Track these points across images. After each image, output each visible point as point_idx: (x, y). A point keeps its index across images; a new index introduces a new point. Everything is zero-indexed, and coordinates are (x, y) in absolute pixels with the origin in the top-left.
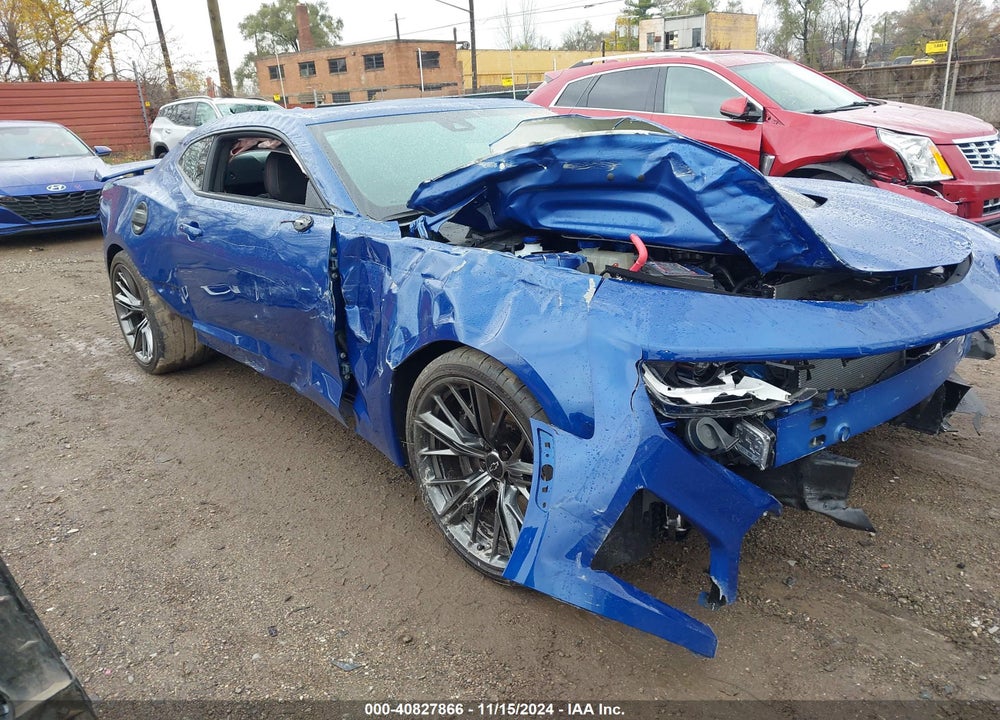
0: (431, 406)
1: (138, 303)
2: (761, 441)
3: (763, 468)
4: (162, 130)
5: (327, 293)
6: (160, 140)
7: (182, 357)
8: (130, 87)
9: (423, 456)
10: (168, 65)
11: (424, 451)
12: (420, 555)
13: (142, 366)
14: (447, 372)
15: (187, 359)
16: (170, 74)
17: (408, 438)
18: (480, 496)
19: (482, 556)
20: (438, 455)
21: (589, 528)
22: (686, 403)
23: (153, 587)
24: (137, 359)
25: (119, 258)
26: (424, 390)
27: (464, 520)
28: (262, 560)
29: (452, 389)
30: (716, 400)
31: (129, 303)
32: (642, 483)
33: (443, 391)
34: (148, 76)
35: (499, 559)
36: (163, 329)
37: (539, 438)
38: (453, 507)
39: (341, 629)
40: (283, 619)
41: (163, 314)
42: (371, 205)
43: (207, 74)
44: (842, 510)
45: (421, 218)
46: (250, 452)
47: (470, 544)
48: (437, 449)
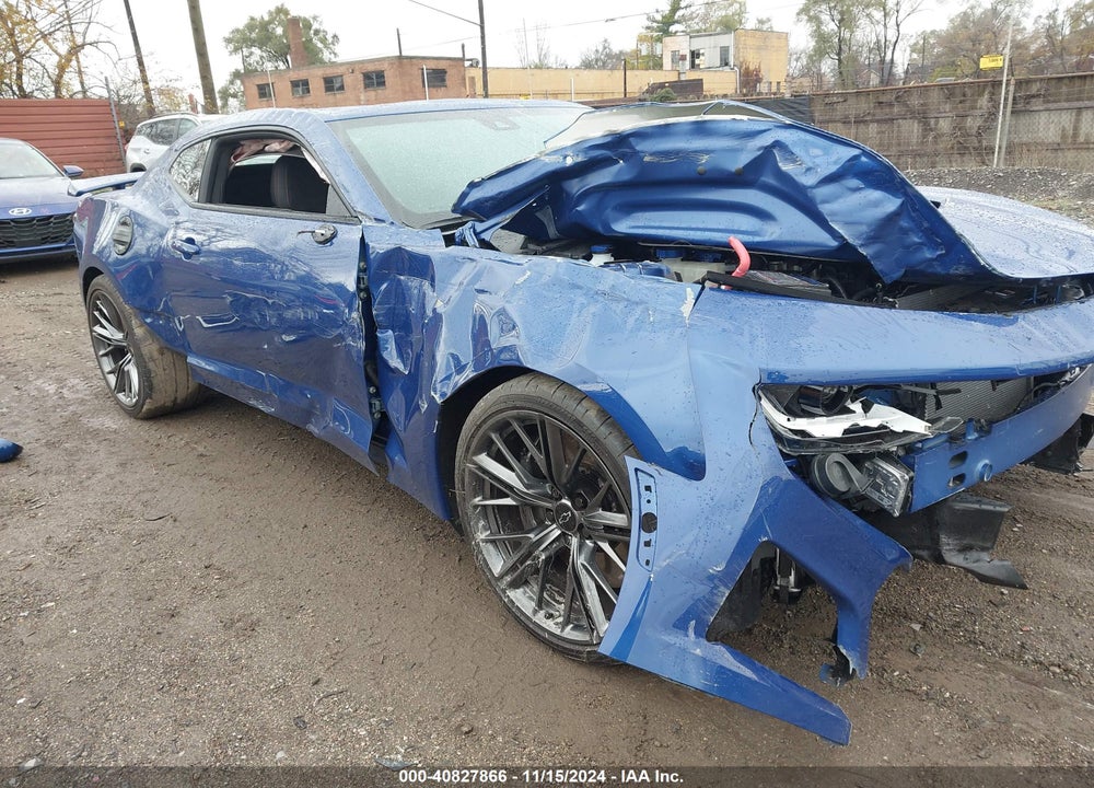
0: (487, 447)
1: (119, 336)
2: (897, 481)
3: (897, 514)
4: (140, 149)
5: (355, 315)
6: (138, 162)
7: (173, 398)
8: (103, 105)
9: (476, 507)
10: (145, 81)
11: (477, 500)
12: (471, 626)
13: (124, 409)
14: (510, 404)
15: (179, 401)
16: (147, 91)
17: (458, 484)
18: (547, 553)
19: (550, 625)
20: (493, 505)
21: (702, 590)
22: (810, 436)
23: (148, 671)
24: (118, 402)
25: (97, 284)
26: (479, 426)
27: (526, 583)
28: (280, 634)
29: (516, 426)
30: (846, 432)
31: (110, 337)
32: (766, 534)
33: (503, 427)
34: (122, 93)
35: (573, 629)
36: (151, 365)
37: (638, 480)
38: (513, 568)
39: (384, 717)
40: (311, 707)
41: (150, 348)
42: (407, 213)
43: (190, 91)
44: (985, 562)
45: (469, 224)
46: (257, 507)
47: (535, 612)
48: (492, 498)
